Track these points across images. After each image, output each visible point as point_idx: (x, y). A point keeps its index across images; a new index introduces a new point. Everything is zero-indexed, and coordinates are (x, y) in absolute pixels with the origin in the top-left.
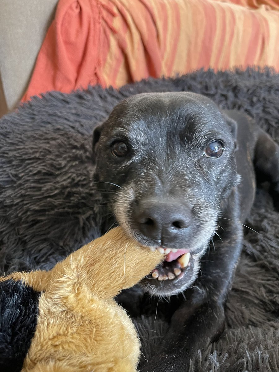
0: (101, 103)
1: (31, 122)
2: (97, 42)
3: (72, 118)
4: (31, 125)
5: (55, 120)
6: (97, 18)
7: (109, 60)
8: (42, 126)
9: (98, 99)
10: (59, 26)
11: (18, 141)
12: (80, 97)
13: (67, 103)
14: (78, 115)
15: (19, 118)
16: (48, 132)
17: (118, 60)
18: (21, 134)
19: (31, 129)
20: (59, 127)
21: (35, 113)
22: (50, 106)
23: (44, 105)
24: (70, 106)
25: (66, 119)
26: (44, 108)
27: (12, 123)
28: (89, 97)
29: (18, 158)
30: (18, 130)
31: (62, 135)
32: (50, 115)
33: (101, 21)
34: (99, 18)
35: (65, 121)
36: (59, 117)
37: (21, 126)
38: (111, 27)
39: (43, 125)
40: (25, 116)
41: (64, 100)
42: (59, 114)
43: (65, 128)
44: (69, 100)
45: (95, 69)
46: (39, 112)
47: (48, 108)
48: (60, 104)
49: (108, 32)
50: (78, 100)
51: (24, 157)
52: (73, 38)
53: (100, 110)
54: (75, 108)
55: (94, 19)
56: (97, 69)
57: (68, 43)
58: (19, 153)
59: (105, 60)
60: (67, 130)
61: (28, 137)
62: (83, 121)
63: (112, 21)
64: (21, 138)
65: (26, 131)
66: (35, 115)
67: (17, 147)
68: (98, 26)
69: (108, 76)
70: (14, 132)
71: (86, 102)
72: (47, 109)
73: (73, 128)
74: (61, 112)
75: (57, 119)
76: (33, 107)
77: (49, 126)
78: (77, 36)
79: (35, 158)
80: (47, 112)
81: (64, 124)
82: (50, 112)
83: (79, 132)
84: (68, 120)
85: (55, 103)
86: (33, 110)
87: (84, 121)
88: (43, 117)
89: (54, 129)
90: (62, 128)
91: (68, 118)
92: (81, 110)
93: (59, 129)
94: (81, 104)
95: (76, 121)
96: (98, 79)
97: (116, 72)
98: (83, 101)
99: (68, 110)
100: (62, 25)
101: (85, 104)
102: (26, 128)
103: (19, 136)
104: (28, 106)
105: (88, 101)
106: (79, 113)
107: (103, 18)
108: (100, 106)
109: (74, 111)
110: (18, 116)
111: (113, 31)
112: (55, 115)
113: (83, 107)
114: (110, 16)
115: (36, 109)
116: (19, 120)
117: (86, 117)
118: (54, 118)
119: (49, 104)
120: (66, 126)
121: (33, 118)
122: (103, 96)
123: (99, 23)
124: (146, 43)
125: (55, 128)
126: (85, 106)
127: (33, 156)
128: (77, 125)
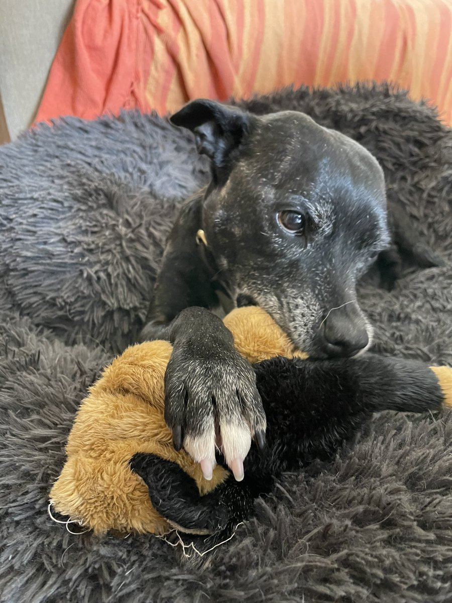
0: (135, 134)
1: (32, 156)
2: (134, 46)
3: (90, 151)
4: (31, 158)
5: (66, 154)
6: (134, 10)
7: (153, 71)
8: (46, 161)
9: (132, 128)
10: (79, 25)
11: (12, 177)
12: (106, 125)
13: (86, 132)
14: (98, 148)
15: (18, 150)
16: (53, 168)
17: (167, 72)
18: (16, 170)
19: (31, 163)
20: (69, 162)
21: (40, 144)
22: (61, 136)
23: (52, 134)
24: (90, 136)
25: (80, 153)
26: (51, 138)
27: (7, 155)
28: (120, 125)
29: (9, 197)
30: (14, 164)
31: (73, 172)
32: (59, 147)
33: (140, 15)
34: (137, 12)
35: (80, 156)
36: (72, 150)
37: (18, 160)
38: (155, 24)
39: (49, 159)
40: (26, 148)
41: (81, 128)
42: (72, 146)
43: (77, 164)
44: (88, 128)
45: (132, 84)
46: (44, 142)
47: (57, 137)
48: (76, 134)
49: (151, 30)
50: (103, 129)
51: (17, 195)
52: (99, 41)
53: (133, 143)
54: (96, 139)
55: (130, 13)
56: (135, 85)
57: (92, 48)
58: (11, 191)
59: (147, 73)
60: (80, 167)
61: (26, 173)
62: (105, 156)
63: (156, 15)
64: (16, 174)
65: (24, 166)
66: (38, 146)
67: (10, 184)
68: (135, 22)
69: (154, 97)
70: (7, 166)
71: (113, 132)
72: (56, 139)
73: (89, 164)
74: (75, 144)
75: (68, 152)
76: (37, 137)
77: (56, 161)
78: (105, 37)
79: (32, 198)
80: (54, 143)
81: (77, 159)
82: (60, 143)
83: (96, 170)
84: (83, 154)
85: (68, 132)
86: (37, 140)
87: (107, 156)
88: (49, 149)
89: (62, 165)
90: (73, 163)
91: (83, 151)
92: (105, 142)
93: (69, 165)
94: (106, 135)
95: (96, 156)
96: (136, 100)
97: (165, 89)
98: (109, 131)
99: (85, 142)
100: (84, 22)
101: (111, 135)
102: (25, 162)
103: (14, 171)
104: (31, 134)
105: (117, 130)
106: (100, 146)
107: (143, 11)
108: (133, 137)
109: (94, 143)
110: (17, 147)
111: (159, 30)
112: (66, 147)
113: (107, 137)
114: (154, 8)
115: (41, 138)
116: (17, 152)
117: (110, 152)
118: (65, 151)
119: (60, 132)
120: (79, 162)
121: (36, 151)
122: (139, 124)
123: (137, 18)
124: (209, 47)
125: (65, 163)
126: (111, 137)
127: (29, 196)
128: (95, 161)
